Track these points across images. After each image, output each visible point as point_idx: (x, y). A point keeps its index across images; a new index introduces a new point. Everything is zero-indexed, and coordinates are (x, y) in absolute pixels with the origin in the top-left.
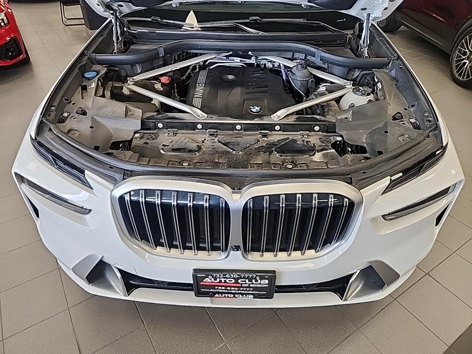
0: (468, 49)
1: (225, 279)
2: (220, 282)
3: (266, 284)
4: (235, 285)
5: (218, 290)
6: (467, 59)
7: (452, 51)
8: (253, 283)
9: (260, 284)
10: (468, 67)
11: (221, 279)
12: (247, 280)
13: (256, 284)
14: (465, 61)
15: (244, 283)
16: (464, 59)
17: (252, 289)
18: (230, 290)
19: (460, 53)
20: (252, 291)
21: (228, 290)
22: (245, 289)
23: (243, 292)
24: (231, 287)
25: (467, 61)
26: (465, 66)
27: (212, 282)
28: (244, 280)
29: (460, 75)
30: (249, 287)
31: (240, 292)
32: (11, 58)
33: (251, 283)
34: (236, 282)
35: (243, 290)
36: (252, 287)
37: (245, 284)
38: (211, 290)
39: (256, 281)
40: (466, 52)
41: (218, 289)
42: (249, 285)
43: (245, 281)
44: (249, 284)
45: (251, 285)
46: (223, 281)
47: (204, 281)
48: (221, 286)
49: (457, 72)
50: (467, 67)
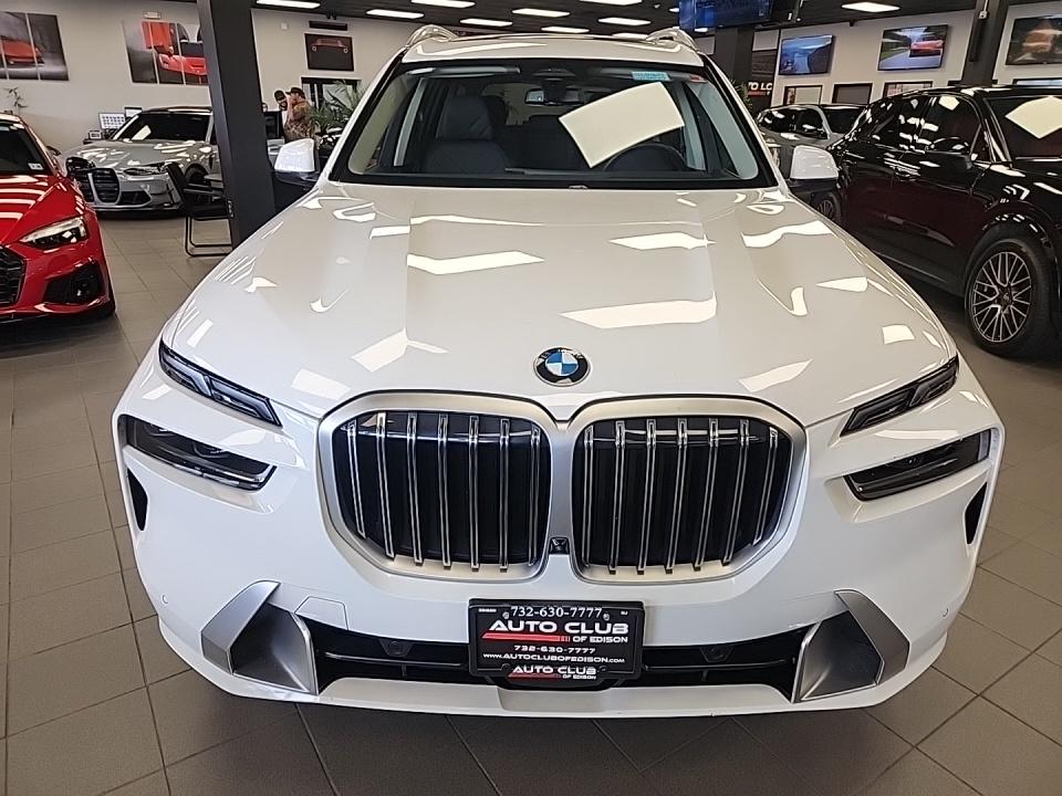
0: (996, 283)
1: (537, 623)
2: (527, 629)
3: (624, 636)
4: (557, 639)
5: (520, 656)
6: (999, 303)
7: (966, 290)
8: (595, 634)
9: (610, 634)
10: (1003, 316)
11: (528, 622)
12: (583, 625)
13: (603, 635)
14: (993, 306)
15: (577, 631)
16: (991, 303)
17: (593, 650)
18: (547, 654)
19: (982, 292)
20: (593, 655)
21: (542, 654)
22: (579, 650)
23: (573, 659)
24: (549, 644)
25: (999, 307)
26: (997, 316)
27: (510, 632)
28: (577, 624)
29: (989, 333)
30: (587, 644)
31: (567, 658)
32: (81, 301)
33: (591, 632)
34: (561, 631)
35: (574, 654)
36: (594, 645)
37: (580, 635)
38: (507, 656)
39: (603, 627)
40: (993, 289)
41: (520, 652)
42: (588, 639)
43: (579, 628)
44: (588, 635)
45: (592, 639)
46: (532, 629)
47: (492, 629)
48: (529, 643)
49: (983, 328)
50: (1000, 315)
